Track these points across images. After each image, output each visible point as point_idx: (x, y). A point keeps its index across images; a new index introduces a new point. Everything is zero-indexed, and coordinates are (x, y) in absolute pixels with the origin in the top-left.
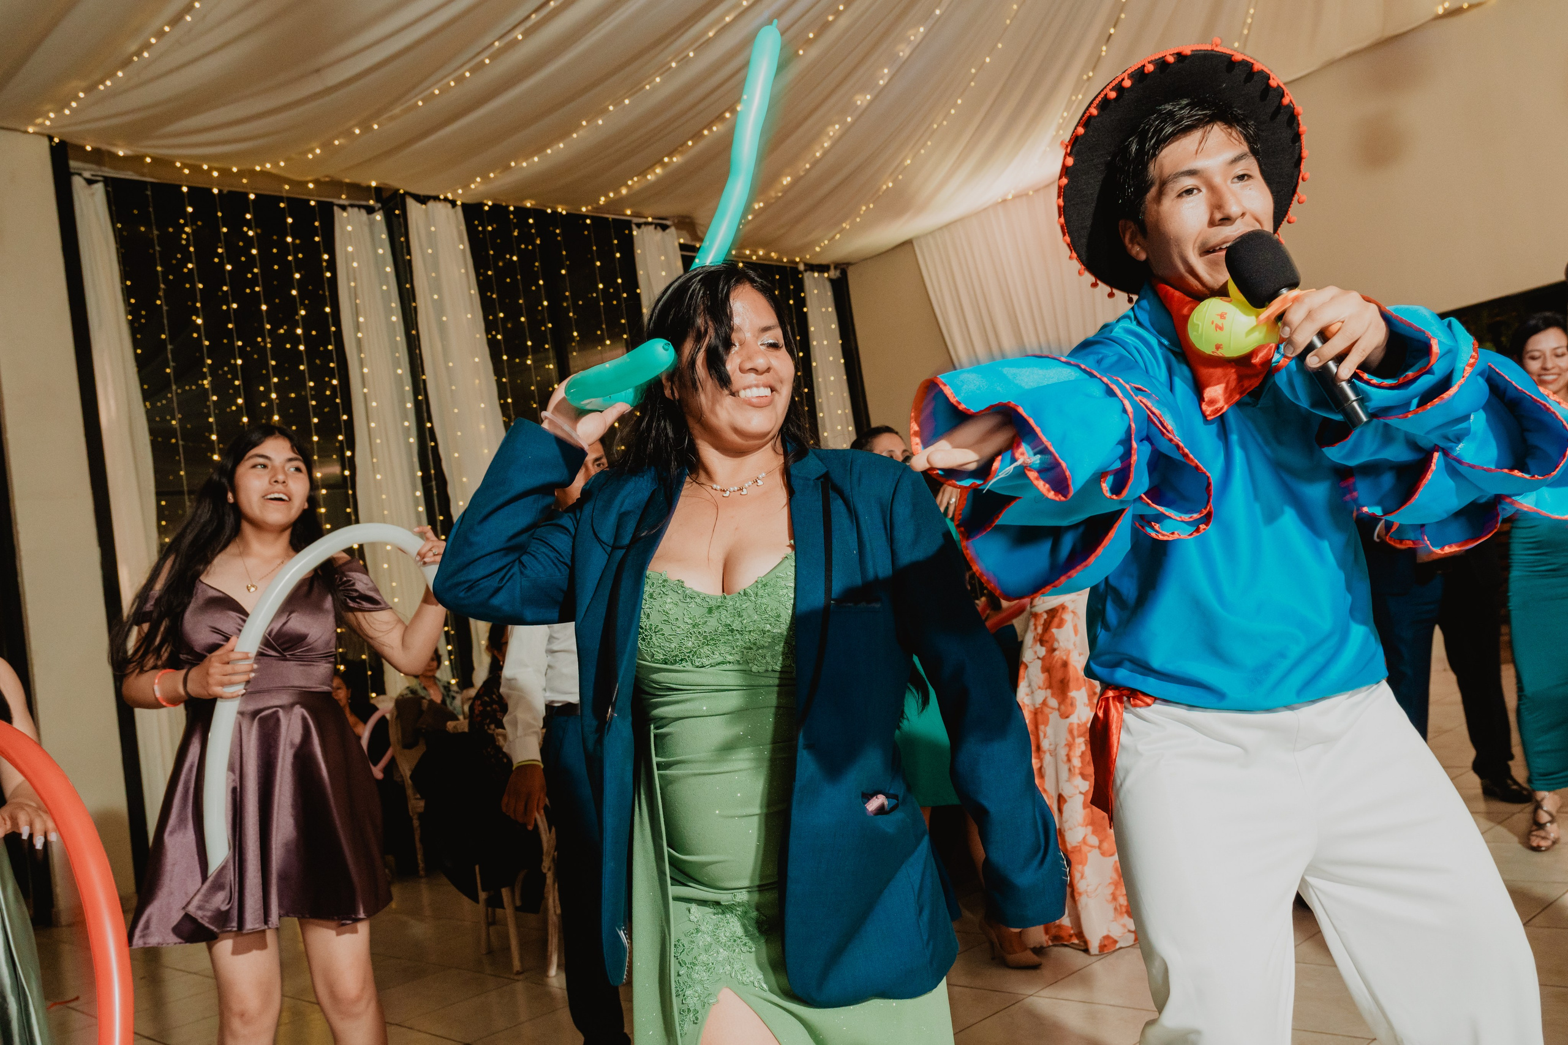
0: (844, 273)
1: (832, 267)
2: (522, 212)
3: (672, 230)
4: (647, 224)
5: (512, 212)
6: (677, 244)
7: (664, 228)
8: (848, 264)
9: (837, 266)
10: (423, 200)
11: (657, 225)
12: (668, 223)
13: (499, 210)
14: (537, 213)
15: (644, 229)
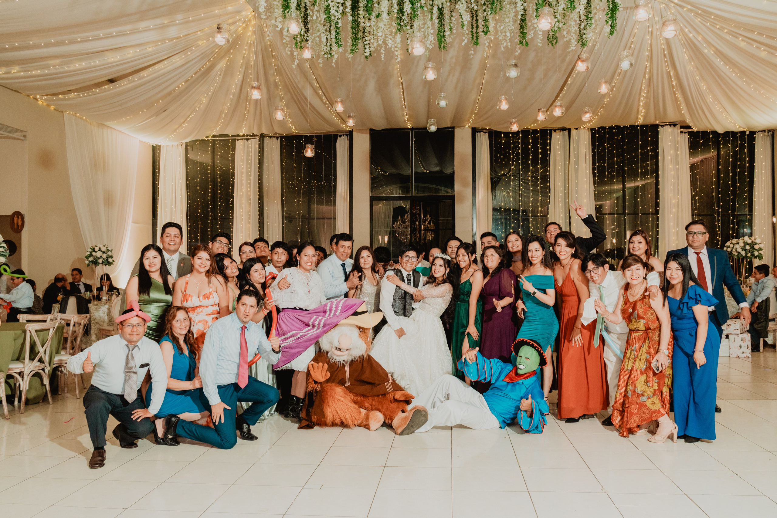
0: (773, 133)
1: (766, 131)
2: (611, 128)
3: (678, 126)
4: (666, 125)
5: (607, 129)
6: (679, 131)
7: (675, 125)
8: (774, 130)
9: (769, 131)
10: (577, 129)
11: (670, 125)
12: (677, 123)
13: (603, 128)
14: (618, 127)
15: (665, 127)
